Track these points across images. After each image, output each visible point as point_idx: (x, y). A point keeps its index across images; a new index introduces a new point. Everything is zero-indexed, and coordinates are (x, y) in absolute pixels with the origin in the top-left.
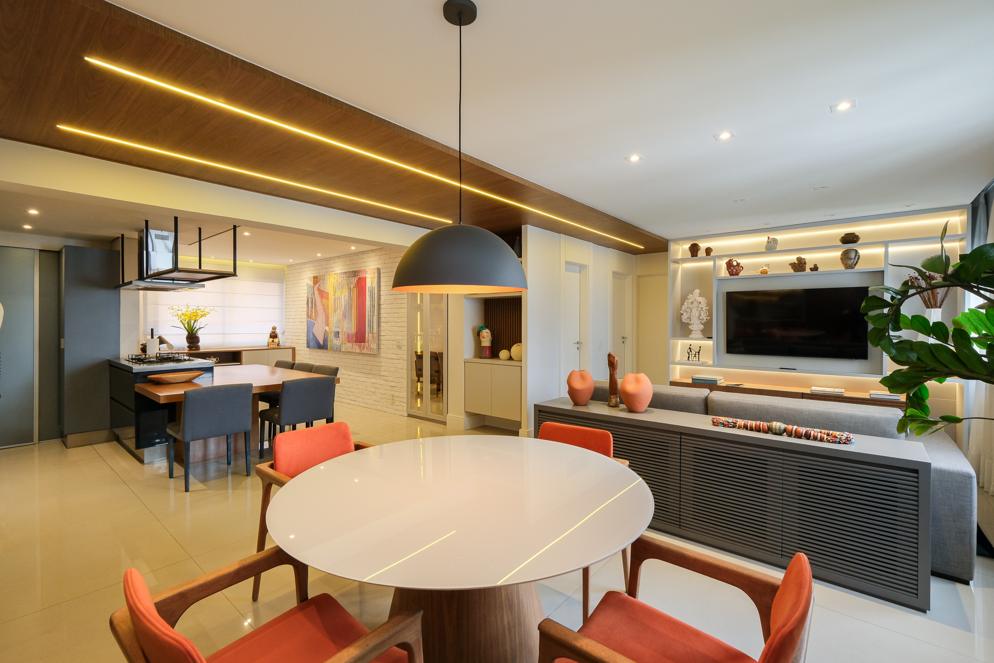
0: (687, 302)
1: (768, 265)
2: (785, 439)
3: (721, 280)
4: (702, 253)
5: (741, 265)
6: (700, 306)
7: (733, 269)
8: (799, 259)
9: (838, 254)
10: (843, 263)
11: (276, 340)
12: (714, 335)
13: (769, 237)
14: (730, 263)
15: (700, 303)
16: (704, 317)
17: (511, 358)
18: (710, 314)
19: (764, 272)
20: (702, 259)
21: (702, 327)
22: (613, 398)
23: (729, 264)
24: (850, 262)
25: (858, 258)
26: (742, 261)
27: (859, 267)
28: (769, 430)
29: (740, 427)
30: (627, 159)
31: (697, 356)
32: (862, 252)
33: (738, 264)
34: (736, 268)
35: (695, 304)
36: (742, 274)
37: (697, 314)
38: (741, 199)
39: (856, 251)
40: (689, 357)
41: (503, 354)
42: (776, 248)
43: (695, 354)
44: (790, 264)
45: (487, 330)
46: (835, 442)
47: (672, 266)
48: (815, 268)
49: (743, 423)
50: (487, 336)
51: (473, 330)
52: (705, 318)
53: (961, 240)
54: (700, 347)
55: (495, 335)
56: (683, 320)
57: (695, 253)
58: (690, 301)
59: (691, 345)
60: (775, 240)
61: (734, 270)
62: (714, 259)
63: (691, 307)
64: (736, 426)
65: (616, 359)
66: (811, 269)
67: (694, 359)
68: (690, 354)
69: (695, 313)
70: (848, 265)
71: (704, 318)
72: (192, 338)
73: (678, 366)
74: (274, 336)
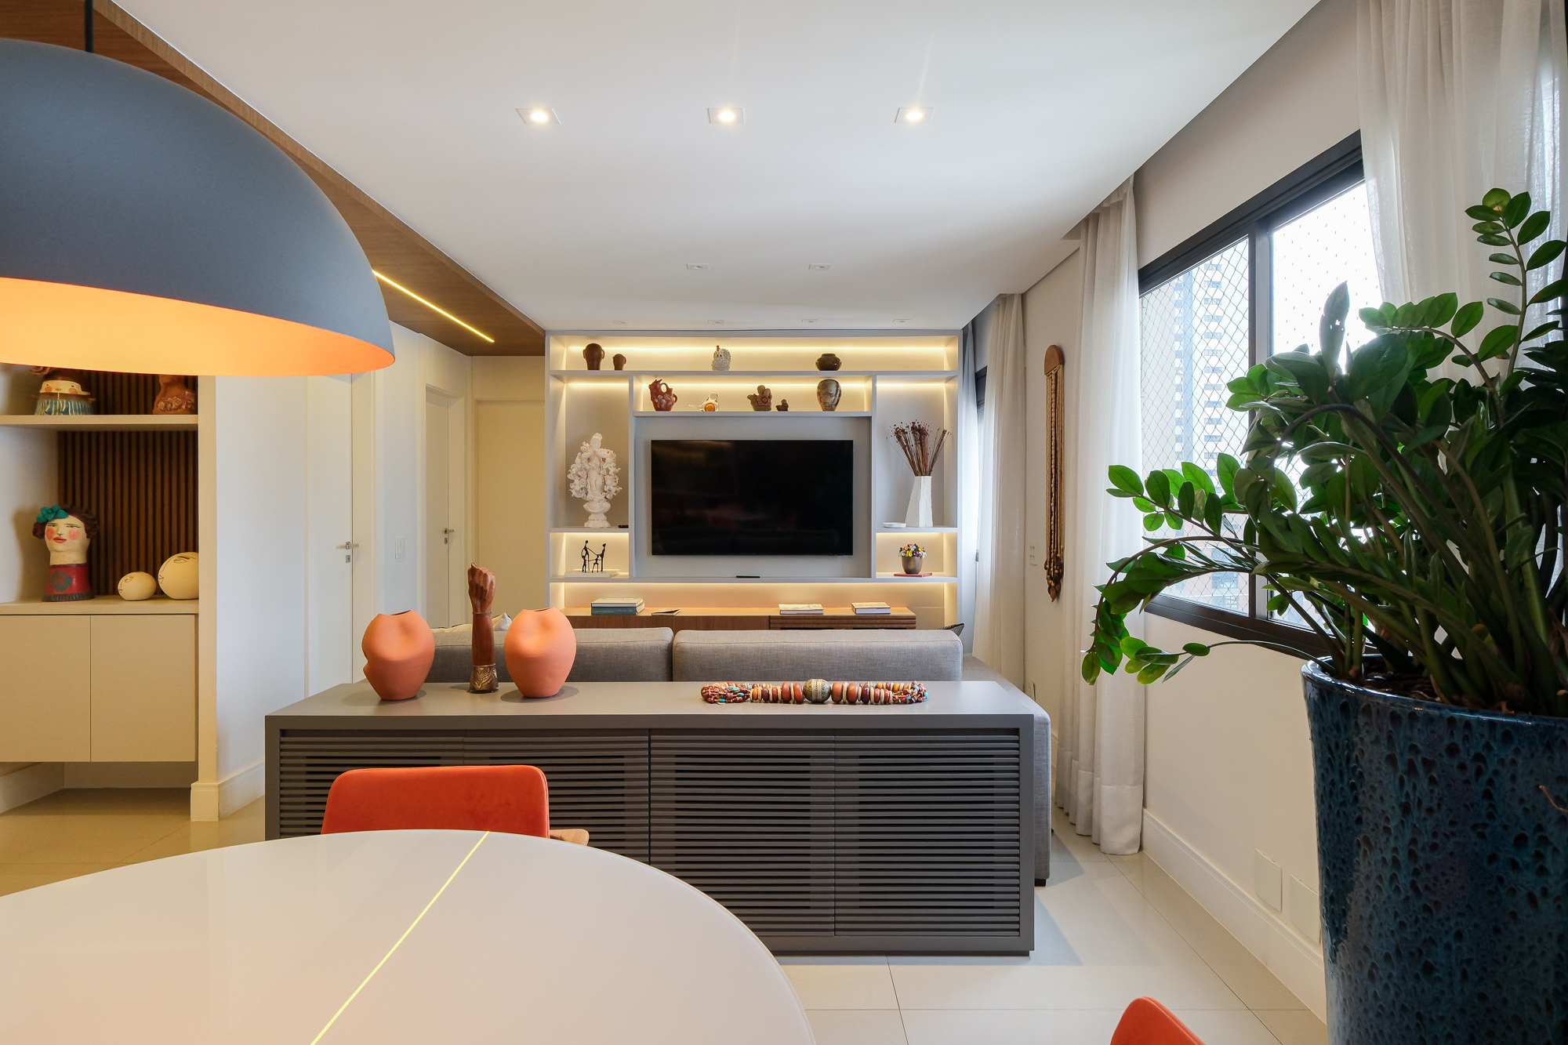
0: (580, 457)
1: (715, 396)
2: (830, 709)
3: (641, 418)
4: (606, 364)
5: (673, 392)
6: (605, 467)
7: (661, 398)
8: (761, 389)
9: (812, 386)
10: (821, 401)
12: (631, 523)
13: (718, 347)
14: (656, 387)
15: (604, 460)
16: (612, 486)
17: (158, 594)
18: (623, 481)
19: (710, 408)
20: (607, 377)
21: (607, 506)
22: (484, 672)
23: (655, 389)
24: (830, 400)
25: (840, 395)
26: (677, 386)
27: (840, 409)
28: (808, 697)
29: (755, 699)
30: (522, 114)
31: (599, 562)
32: (846, 386)
33: (669, 391)
34: (667, 396)
35: (595, 461)
36: (675, 409)
37: (600, 482)
38: (699, 264)
39: (837, 383)
40: (585, 565)
41: (133, 584)
42: (728, 367)
43: (597, 560)
44: (750, 397)
45: (72, 520)
46: (905, 702)
47: (554, 385)
48: (784, 407)
49: (760, 689)
50: (73, 536)
51: (19, 519)
52: (614, 490)
53: (948, 380)
54: (604, 545)
55: (98, 534)
56: (574, 493)
57: (596, 363)
58: (585, 455)
59: (587, 542)
60: (726, 353)
61: (664, 401)
62: (631, 376)
63: (588, 467)
64: (748, 696)
65: (489, 579)
66: (778, 407)
67: (595, 570)
68: (586, 558)
69: (595, 479)
70: (827, 405)
71: (612, 488)
73: (563, 585)
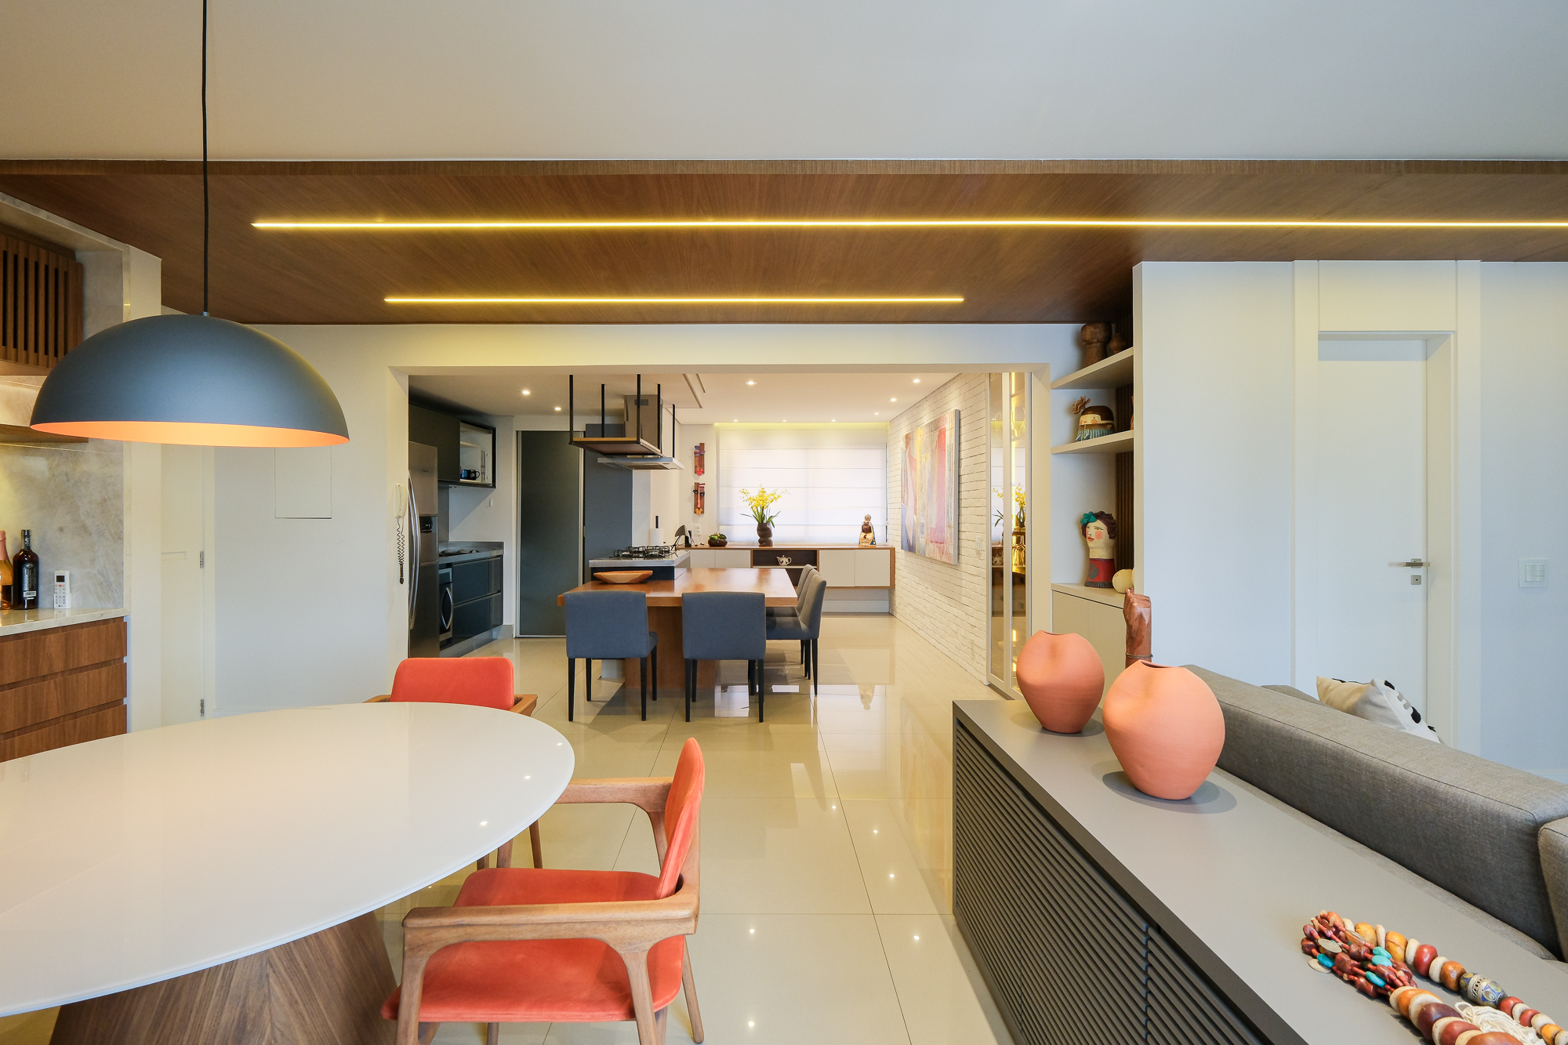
11: (870, 536)
45: (1098, 523)
72: (764, 531)
74: (867, 529)
